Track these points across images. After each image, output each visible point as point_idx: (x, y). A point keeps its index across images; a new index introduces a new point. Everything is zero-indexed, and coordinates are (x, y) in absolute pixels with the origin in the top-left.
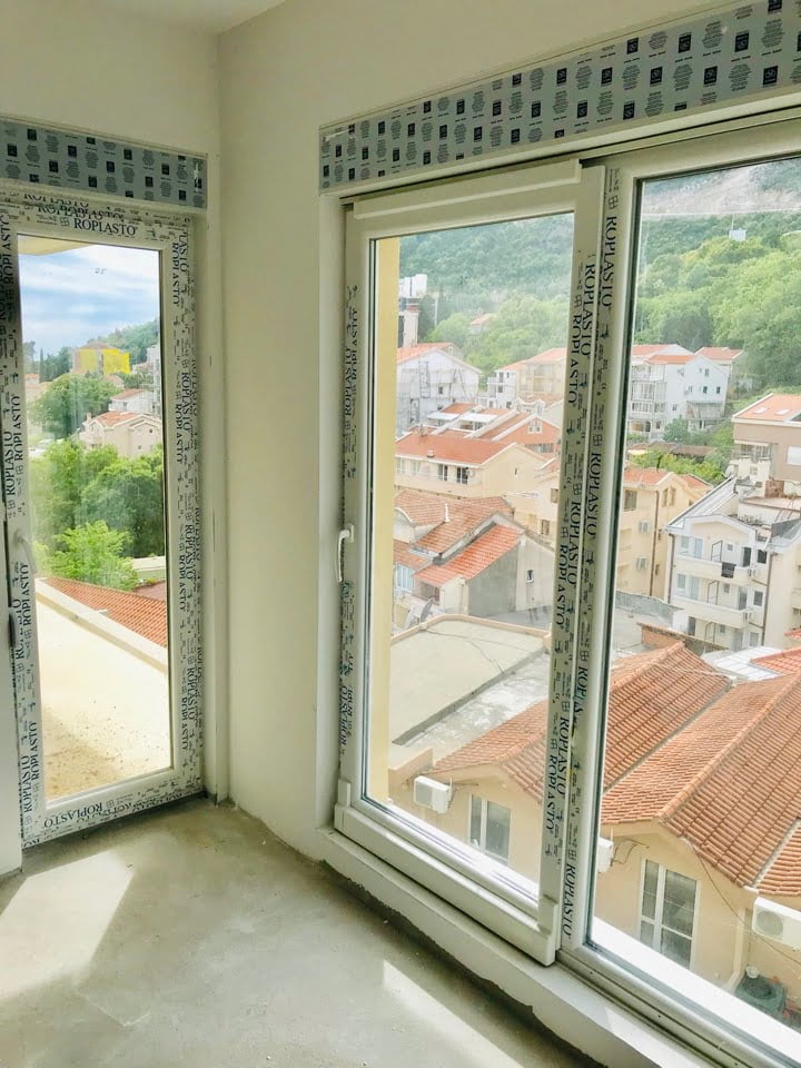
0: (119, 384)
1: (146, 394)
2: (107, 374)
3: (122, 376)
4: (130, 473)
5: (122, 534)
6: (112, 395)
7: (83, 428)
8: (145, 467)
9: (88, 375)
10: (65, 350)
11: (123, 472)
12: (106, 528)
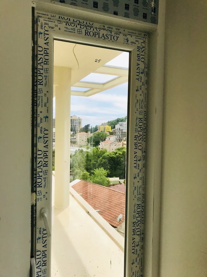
0: (108, 134)
1: (115, 136)
2: (106, 132)
3: (109, 132)
4: (110, 156)
5: (107, 171)
6: (107, 136)
7: (99, 144)
8: (113, 154)
9: (101, 132)
10: (97, 126)
11: (108, 155)
12: (103, 169)
